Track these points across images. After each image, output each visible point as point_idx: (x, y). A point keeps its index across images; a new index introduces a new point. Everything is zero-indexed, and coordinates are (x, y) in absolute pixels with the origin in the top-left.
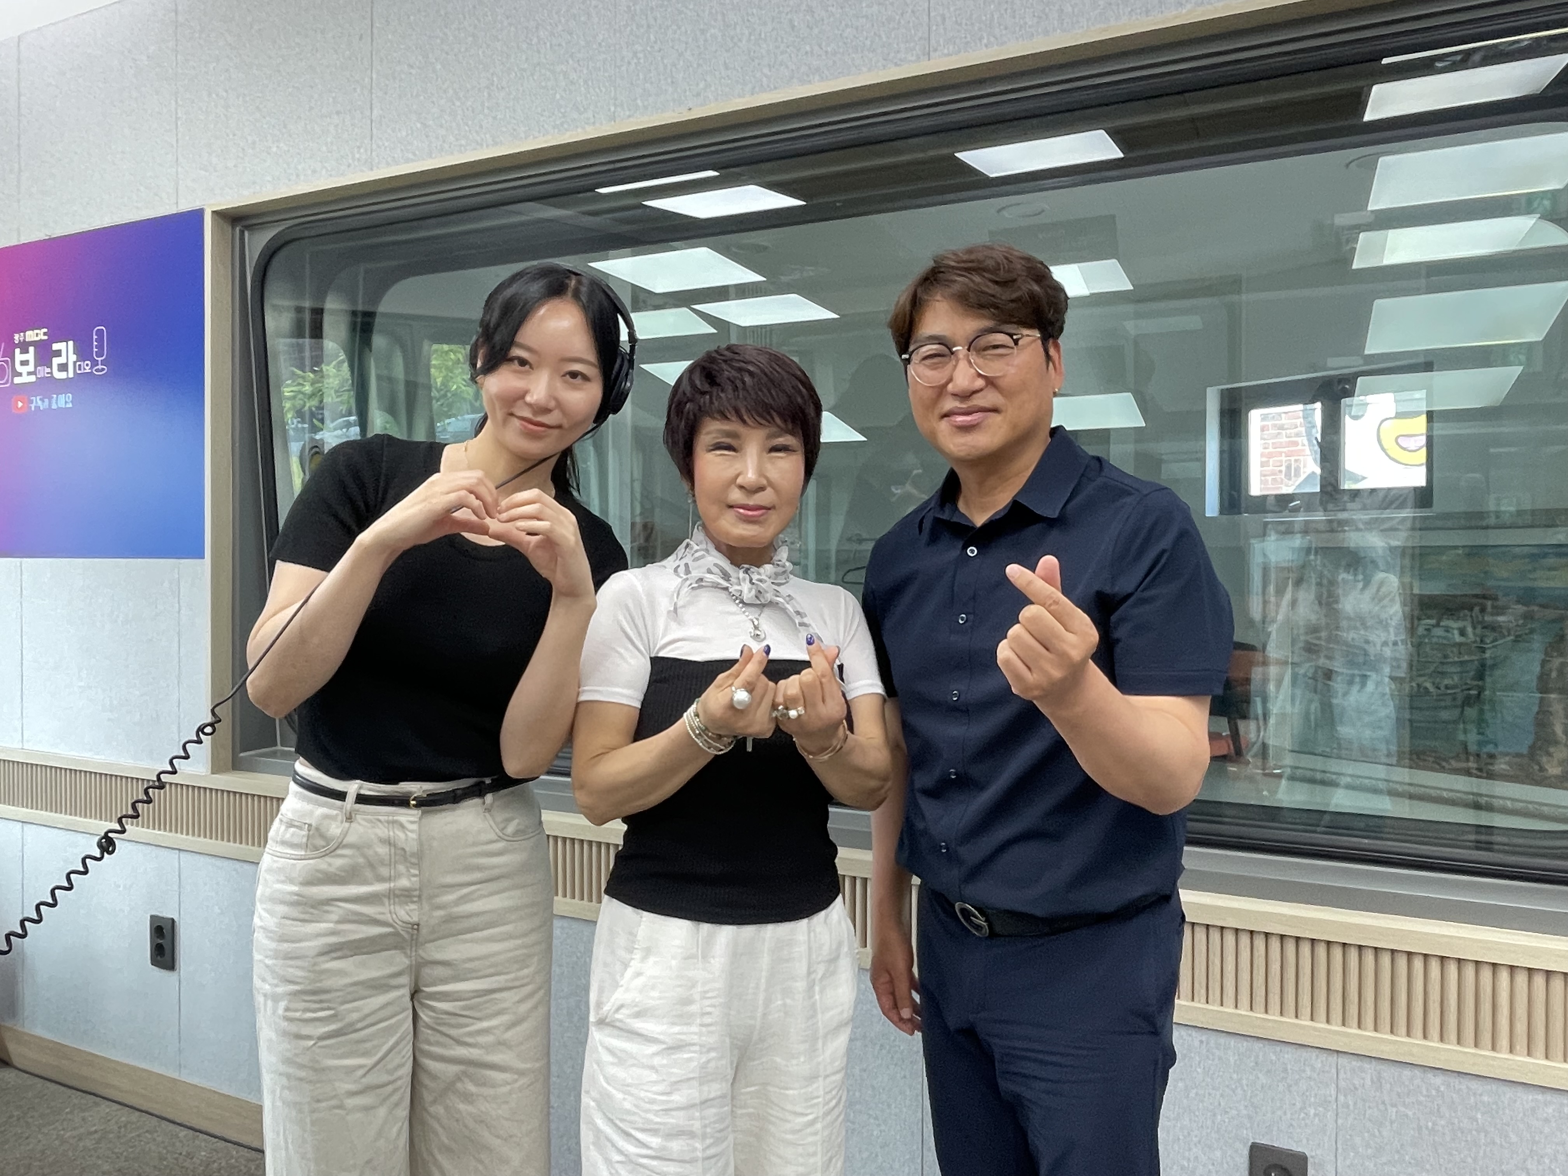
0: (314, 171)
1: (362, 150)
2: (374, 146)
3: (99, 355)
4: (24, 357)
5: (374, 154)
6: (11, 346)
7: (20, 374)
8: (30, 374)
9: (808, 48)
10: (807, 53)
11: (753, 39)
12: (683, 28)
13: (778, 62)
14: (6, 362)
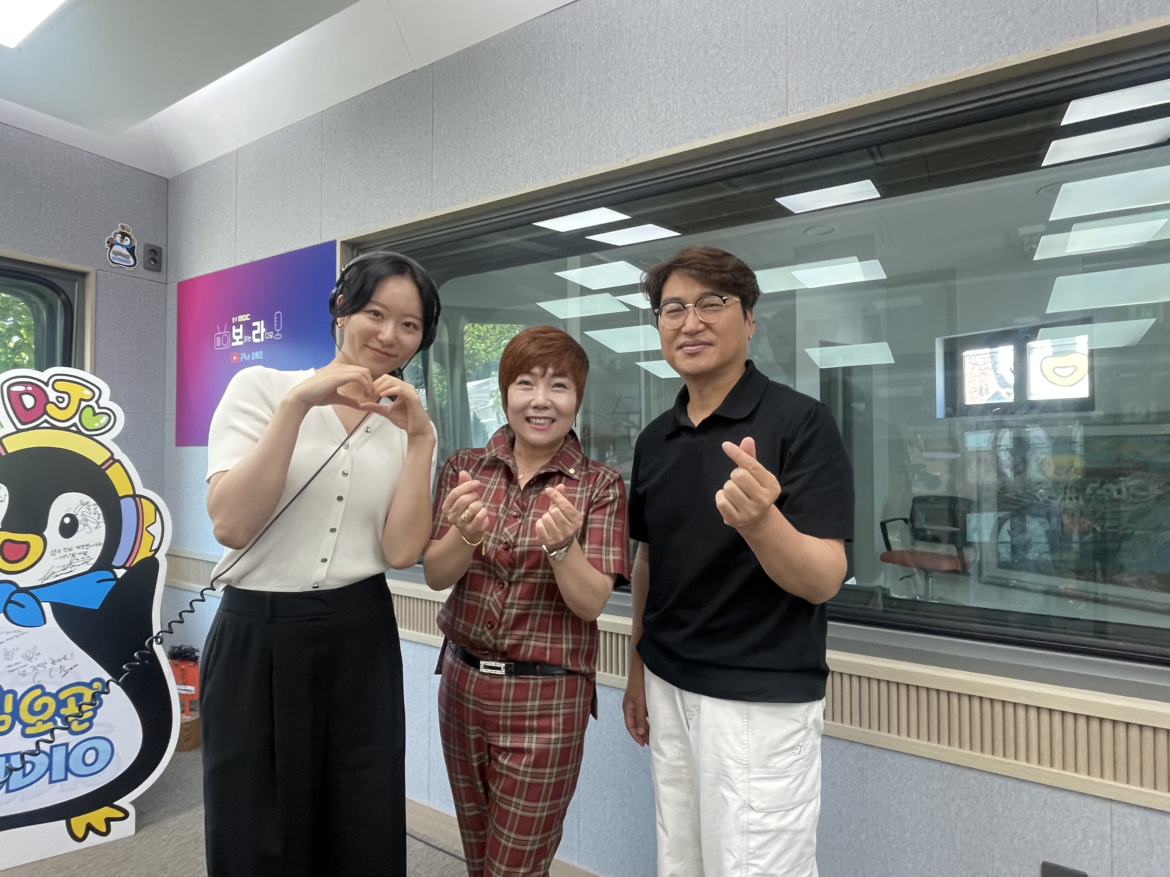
0: (398, 214)
1: (427, 200)
2: (434, 198)
3: (278, 328)
4: (238, 331)
5: (434, 202)
6: (231, 325)
7: (235, 341)
8: (240, 340)
9: (705, 115)
10: (704, 119)
11: (668, 113)
12: (623, 110)
13: (685, 126)
14: (227, 334)
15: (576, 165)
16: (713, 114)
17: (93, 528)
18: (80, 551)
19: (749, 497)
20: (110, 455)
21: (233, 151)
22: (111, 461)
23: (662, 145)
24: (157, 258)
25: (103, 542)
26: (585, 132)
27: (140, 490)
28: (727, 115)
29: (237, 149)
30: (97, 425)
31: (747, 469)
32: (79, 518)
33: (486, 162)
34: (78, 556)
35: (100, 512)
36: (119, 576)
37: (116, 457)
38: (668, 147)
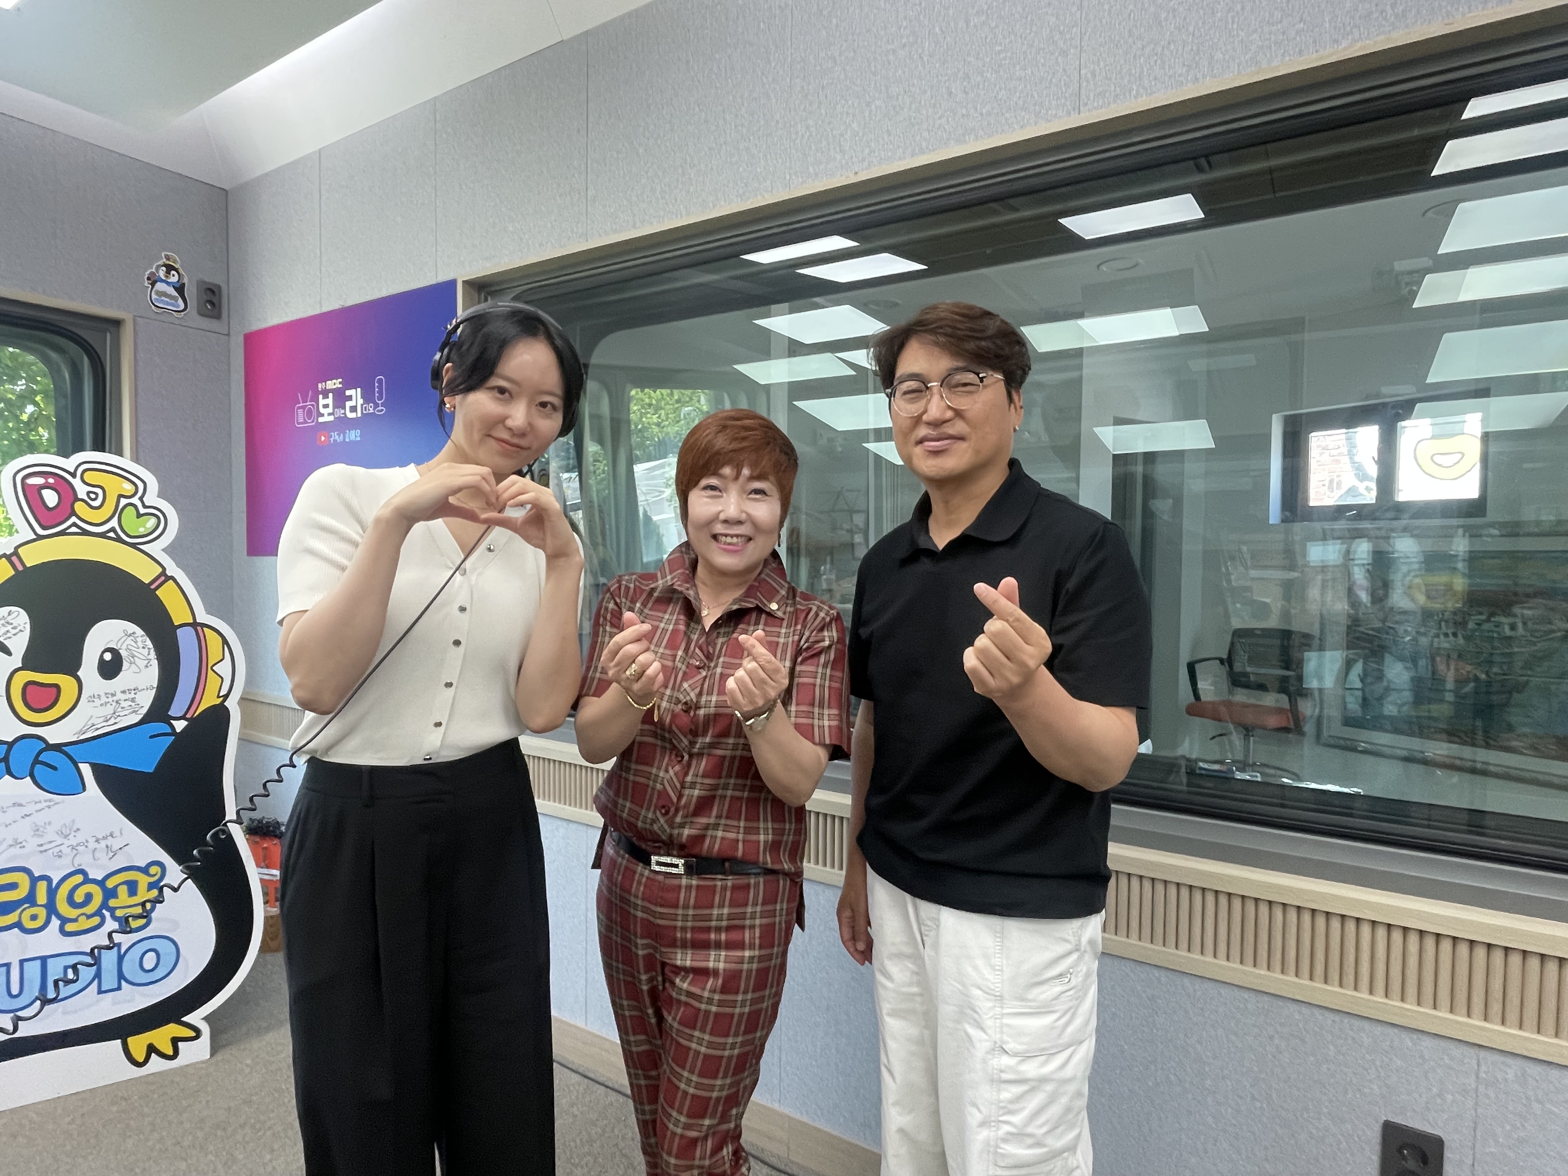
0: (541, 245)
1: (579, 225)
2: (589, 222)
3: (380, 398)
4: (326, 401)
5: (589, 228)
6: (316, 393)
7: (323, 415)
8: (329, 414)
9: (964, 111)
10: (963, 116)
11: (913, 107)
12: (850, 102)
13: (937, 126)
14: (312, 405)
15: (785, 178)
16: (976, 109)
17: (143, 667)
18: (127, 696)
19: (1008, 658)
20: (160, 570)
21: (314, 153)
22: (163, 578)
23: (904, 153)
24: (215, 301)
25: (155, 686)
26: (797, 133)
27: (202, 617)
28: (995, 111)
29: (320, 150)
30: (142, 531)
31: (1007, 621)
32: (123, 653)
33: (660, 174)
34: (123, 704)
35: (151, 646)
36: (178, 731)
37: (169, 573)
38: (913, 156)
